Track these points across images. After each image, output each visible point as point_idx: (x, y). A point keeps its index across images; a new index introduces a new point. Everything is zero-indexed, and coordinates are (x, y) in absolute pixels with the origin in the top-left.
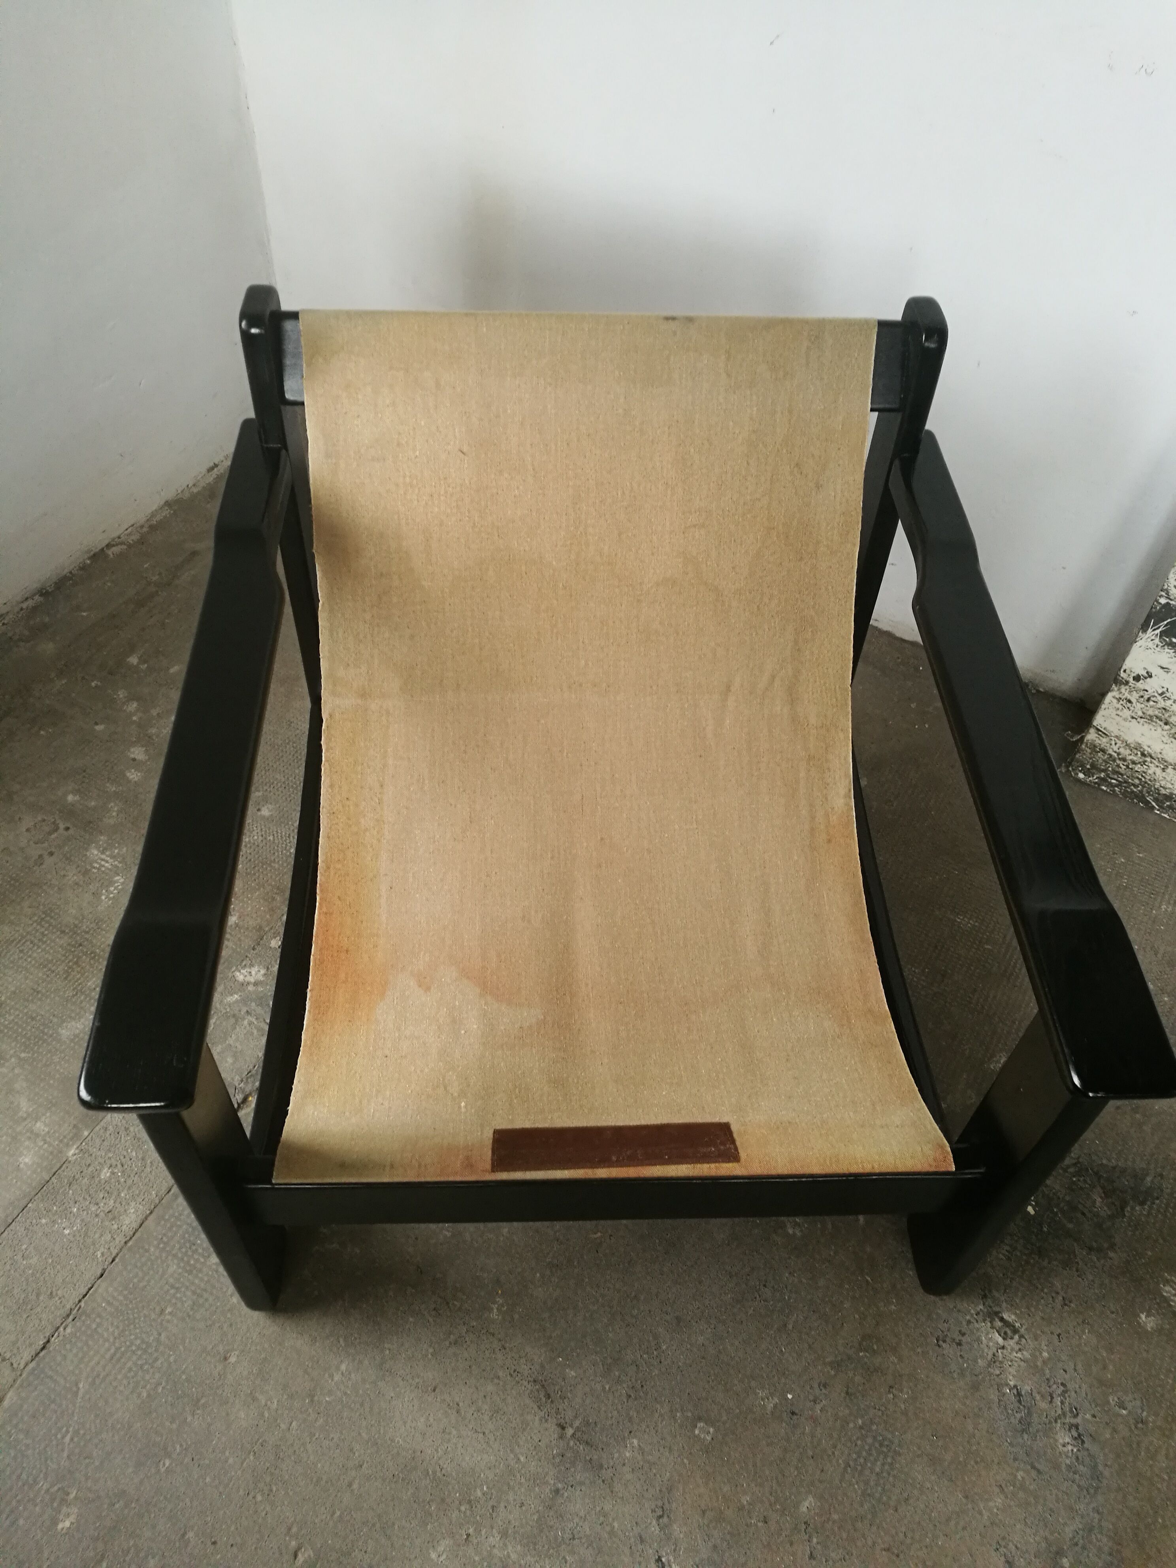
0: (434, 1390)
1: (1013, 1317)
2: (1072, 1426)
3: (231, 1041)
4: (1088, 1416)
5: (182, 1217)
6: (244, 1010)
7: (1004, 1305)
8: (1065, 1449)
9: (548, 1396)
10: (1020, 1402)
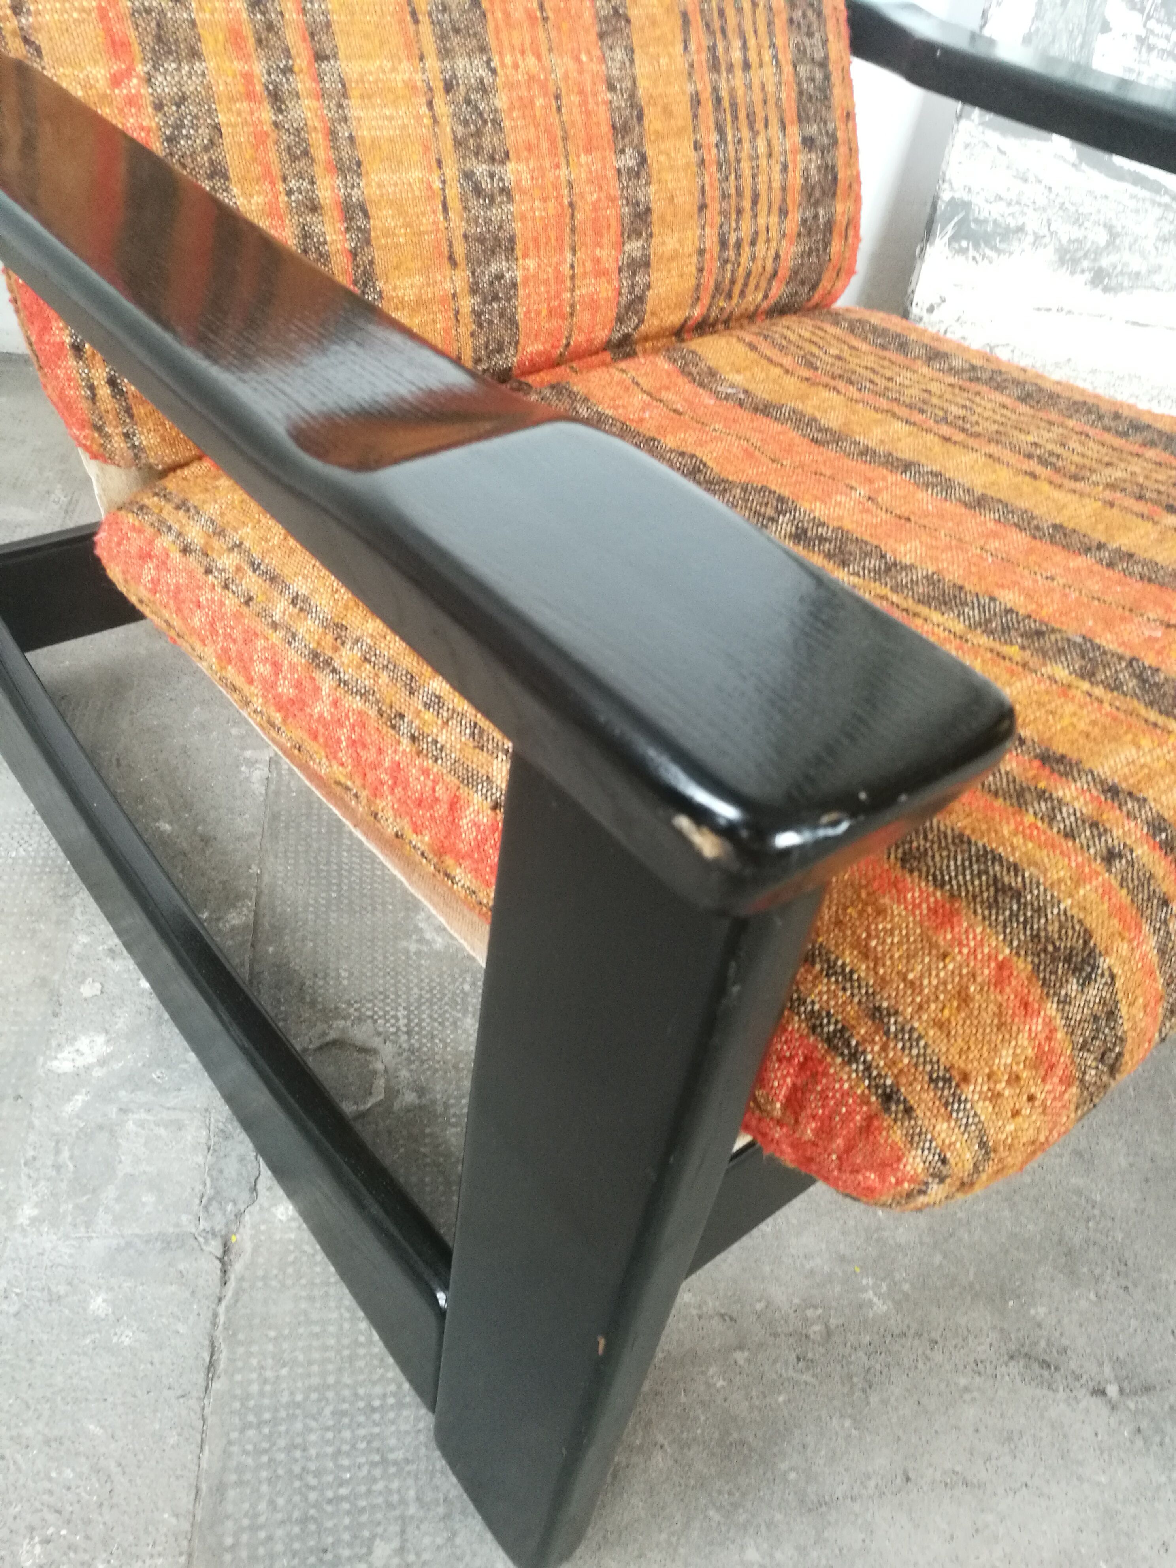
0: (908, 1479)
3: (124, 1168)
5: (262, 1519)
6: (113, 1111)
9: (1046, 1364)
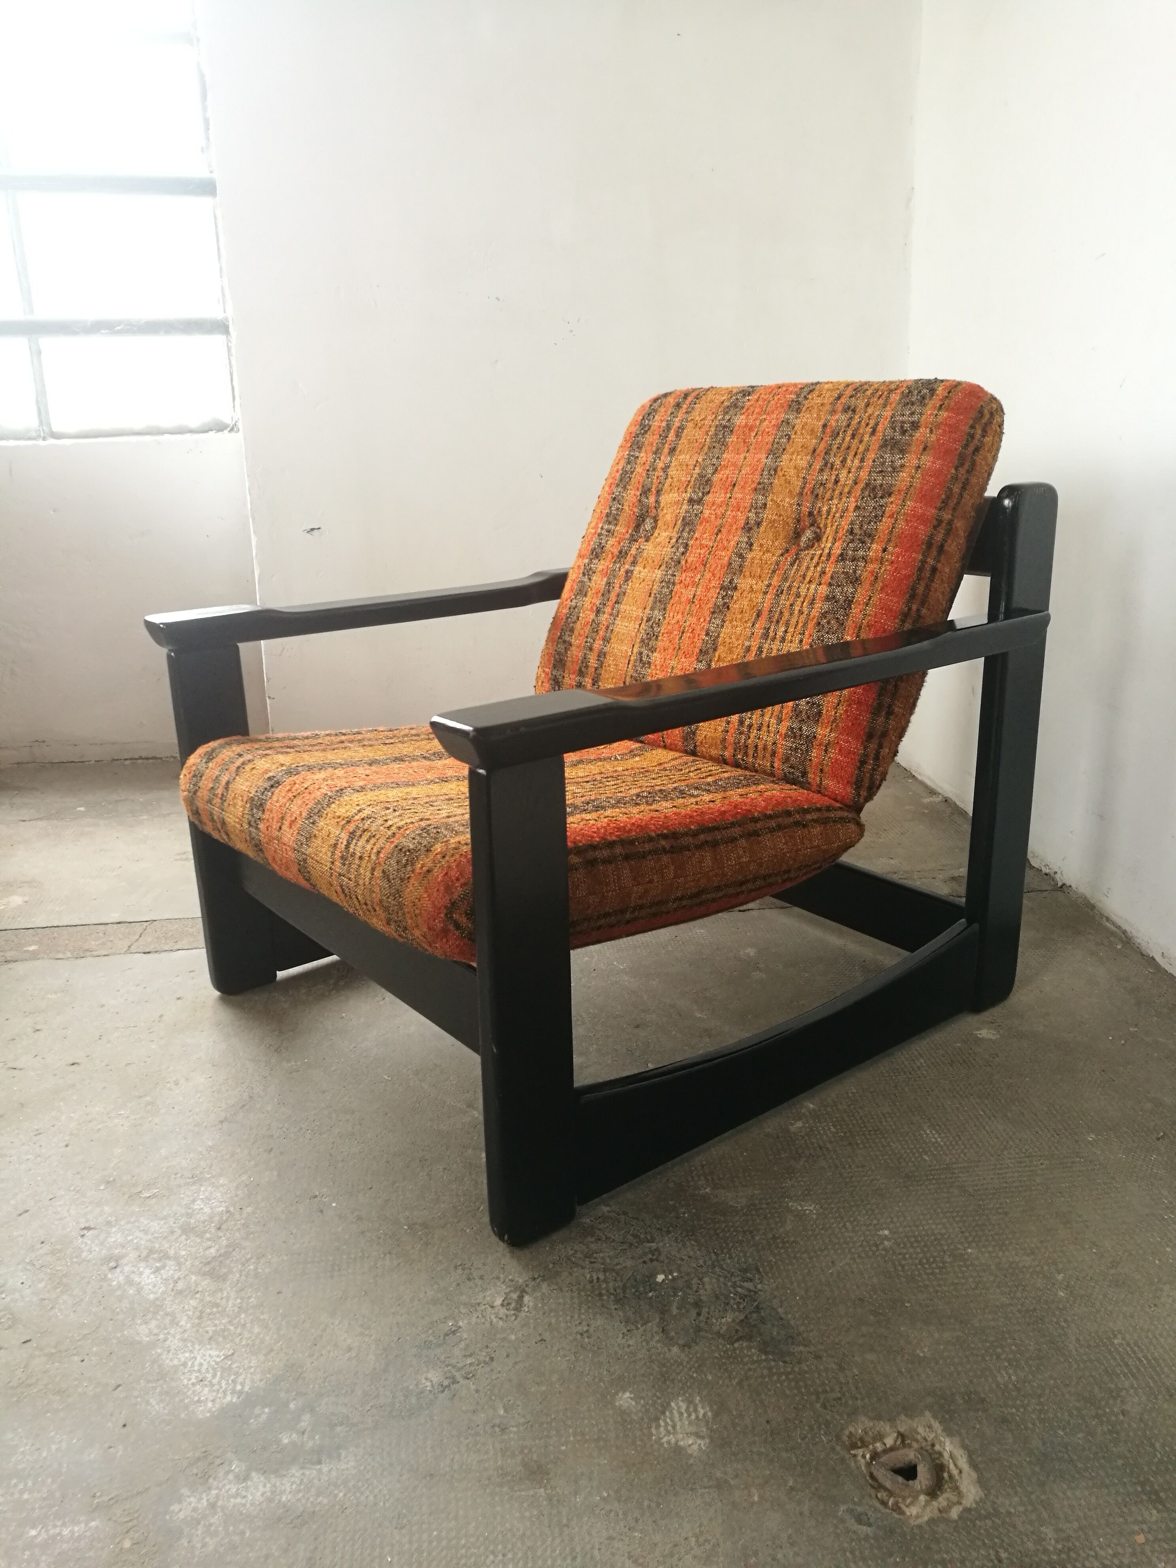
1: (531, 1304)
2: (453, 1378)
4: (473, 1387)
7: (539, 1294)
8: (424, 1381)
10: (446, 1335)
